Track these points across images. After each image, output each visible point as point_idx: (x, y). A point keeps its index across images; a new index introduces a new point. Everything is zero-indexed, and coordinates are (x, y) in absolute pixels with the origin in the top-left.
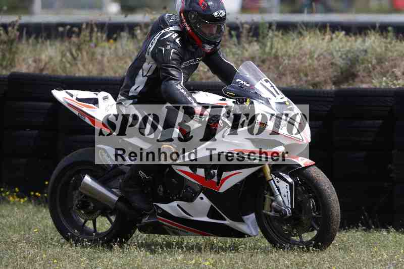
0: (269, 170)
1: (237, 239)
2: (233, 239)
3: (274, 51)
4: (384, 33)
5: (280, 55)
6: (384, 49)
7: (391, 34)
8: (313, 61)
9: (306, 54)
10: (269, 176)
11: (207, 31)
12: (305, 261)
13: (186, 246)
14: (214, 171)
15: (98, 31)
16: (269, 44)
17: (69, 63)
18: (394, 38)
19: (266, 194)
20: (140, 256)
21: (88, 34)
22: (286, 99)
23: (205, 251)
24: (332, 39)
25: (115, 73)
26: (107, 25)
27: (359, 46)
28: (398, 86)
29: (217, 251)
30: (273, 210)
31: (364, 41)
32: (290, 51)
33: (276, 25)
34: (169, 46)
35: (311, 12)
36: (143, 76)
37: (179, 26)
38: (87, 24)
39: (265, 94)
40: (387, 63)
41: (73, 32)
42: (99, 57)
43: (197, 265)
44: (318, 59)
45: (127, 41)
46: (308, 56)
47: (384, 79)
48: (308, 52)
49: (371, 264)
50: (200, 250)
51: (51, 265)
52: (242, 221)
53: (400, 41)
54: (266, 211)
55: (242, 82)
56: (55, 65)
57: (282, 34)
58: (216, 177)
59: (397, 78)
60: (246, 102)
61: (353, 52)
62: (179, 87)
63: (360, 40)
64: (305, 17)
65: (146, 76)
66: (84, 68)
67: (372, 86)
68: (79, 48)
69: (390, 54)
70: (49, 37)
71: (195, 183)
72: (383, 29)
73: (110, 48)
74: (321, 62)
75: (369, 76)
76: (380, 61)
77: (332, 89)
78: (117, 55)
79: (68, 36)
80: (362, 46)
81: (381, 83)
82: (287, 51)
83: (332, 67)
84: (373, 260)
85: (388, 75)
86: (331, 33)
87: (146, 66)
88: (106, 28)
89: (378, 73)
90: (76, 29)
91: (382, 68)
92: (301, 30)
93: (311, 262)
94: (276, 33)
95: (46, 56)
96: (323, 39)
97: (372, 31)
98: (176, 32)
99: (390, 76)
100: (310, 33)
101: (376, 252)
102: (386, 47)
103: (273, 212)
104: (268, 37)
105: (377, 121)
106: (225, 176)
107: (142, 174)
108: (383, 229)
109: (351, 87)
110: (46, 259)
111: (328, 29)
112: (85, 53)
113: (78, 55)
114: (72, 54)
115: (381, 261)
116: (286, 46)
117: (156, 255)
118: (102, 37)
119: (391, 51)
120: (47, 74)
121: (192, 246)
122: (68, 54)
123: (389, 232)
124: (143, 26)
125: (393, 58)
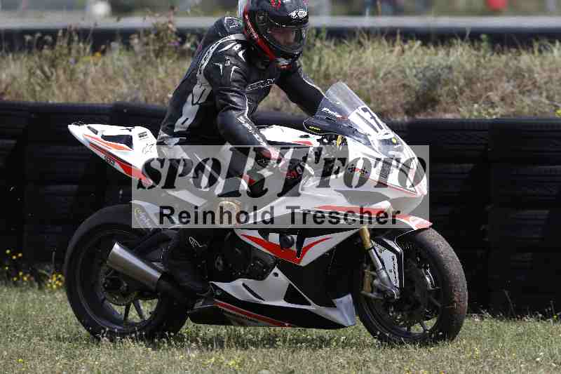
0: (368, 235)
1: (272, 329)
2: (267, 329)
3: (323, 68)
4: (476, 44)
5: (332, 74)
6: (475, 65)
7: (484, 44)
8: (378, 82)
9: (367, 72)
10: (369, 243)
11: (280, 39)
12: (368, 359)
13: (203, 339)
14: (293, 236)
15: (79, 41)
16: (316, 58)
17: (39, 84)
18: (489, 50)
19: (366, 268)
20: (139, 353)
21: (65, 45)
22: (392, 135)
23: (228, 346)
24: (403, 51)
25: (103, 99)
26: (91, 32)
27: (442, 61)
28: (494, 117)
29: (245, 346)
30: (374, 290)
31: (448, 54)
32: (346, 68)
33: (326, 31)
34: (229, 62)
35: (375, 13)
36: (193, 104)
37: (243, 33)
38: (65, 30)
39: (363, 128)
40: (479, 85)
41: (45, 42)
42: (81, 76)
43: (219, 365)
44: (385, 79)
45: (120, 54)
46: (370, 75)
47: (476, 106)
48: (371, 68)
49: (458, 363)
50: (221, 344)
51: (14, 366)
52: (332, 305)
53: (498, 53)
54: (366, 291)
55: (330, 112)
56: (19, 88)
57: (335, 45)
58: (295, 245)
59: (493, 105)
60: (336, 139)
61: (433, 69)
62: (241, 119)
63: (442, 52)
64: (367, 21)
65: (197, 103)
66: (61, 91)
67: (458, 117)
68: (53, 65)
69: (484, 72)
70: (11, 49)
71: (266, 253)
72: (474, 37)
73: (96, 64)
74: (388, 83)
75: (455, 103)
76: (470, 81)
77: (404, 120)
78: (105, 74)
79: (37, 46)
80: (444, 60)
81: (471, 112)
82: (342, 68)
83: (403, 91)
84: (461, 357)
85: (481, 102)
86: (402, 43)
87: (197, 89)
88: (90, 36)
89: (468, 98)
90: (49, 38)
91: (472, 91)
92: (362, 40)
93: (375, 360)
94: (326, 43)
95: (7, 76)
96: (391, 51)
97: (459, 41)
98: (238, 41)
99: (484, 103)
100: (373, 42)
101: (465, 347)
102: (478, 61)
103: (375, 293)
104: (315, 48)
105: (466, 165)
106: (308, 243)
107: (193, 241)
108: (474, 315)
109: (430, 117)
110: (7, 357)
111: (398, 37)
112: (61, 72)
113: (52, 74)
114: (43, 72)
115: (471, 357)
116: (340, 61)
117: (161, 351)
118: (85, 49)
119: (485, 68)
120: (8, 100)
121: (210, 339)
122: (38, 72)
123: (482, 318)
124: (142, 33)
125: (488, 78)
